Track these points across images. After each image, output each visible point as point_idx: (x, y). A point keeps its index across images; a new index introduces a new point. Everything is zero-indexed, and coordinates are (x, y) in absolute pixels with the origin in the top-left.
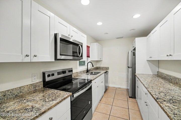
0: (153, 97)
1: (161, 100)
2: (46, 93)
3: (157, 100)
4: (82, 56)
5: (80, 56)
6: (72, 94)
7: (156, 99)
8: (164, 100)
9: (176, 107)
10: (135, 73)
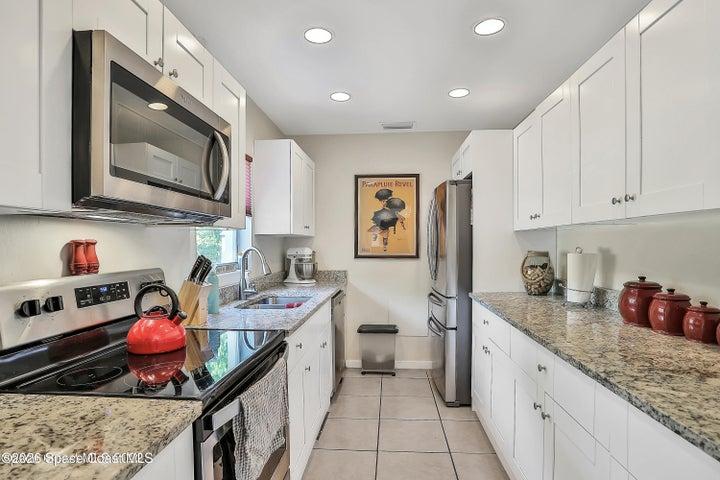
0: (587, 372)
1: (624, 378)
2: (17, 425)
3: (612, 380)
4: (226, 199)
5: (218, 195)
6: (204, 411)
7: (603, 375)
8: (632, 377)
9: (683, 394)
10: (471, 291)
